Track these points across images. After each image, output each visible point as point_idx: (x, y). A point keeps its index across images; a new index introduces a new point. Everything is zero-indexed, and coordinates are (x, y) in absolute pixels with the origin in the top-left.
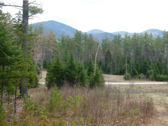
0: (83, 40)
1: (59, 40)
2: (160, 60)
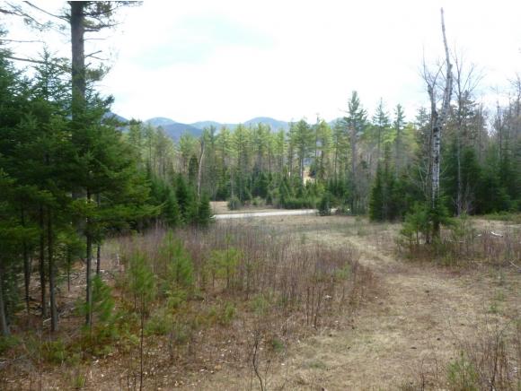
0: (145, 137)
2: (285, 171)
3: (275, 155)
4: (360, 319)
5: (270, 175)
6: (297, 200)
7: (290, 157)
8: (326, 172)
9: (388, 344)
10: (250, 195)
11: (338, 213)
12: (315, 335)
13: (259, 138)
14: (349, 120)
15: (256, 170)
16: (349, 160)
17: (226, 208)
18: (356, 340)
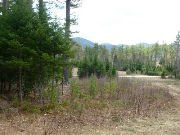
0: (99, 48)
1: (84, 48)
2: (149, 62)
3: (146, 56)
4: (161, 115)
5: (143, 63)
6: (153, 72)
7: (152, 56)
8: (166, 62)
9: (171, 127)
10: (135, 70)
11: (169, 78)
12: (137, 118)
13: (140, 49)
14: (176, 42)
15: (138, 61)
16: (176, 57)
17: (126, 74)
18: (156, 123)
